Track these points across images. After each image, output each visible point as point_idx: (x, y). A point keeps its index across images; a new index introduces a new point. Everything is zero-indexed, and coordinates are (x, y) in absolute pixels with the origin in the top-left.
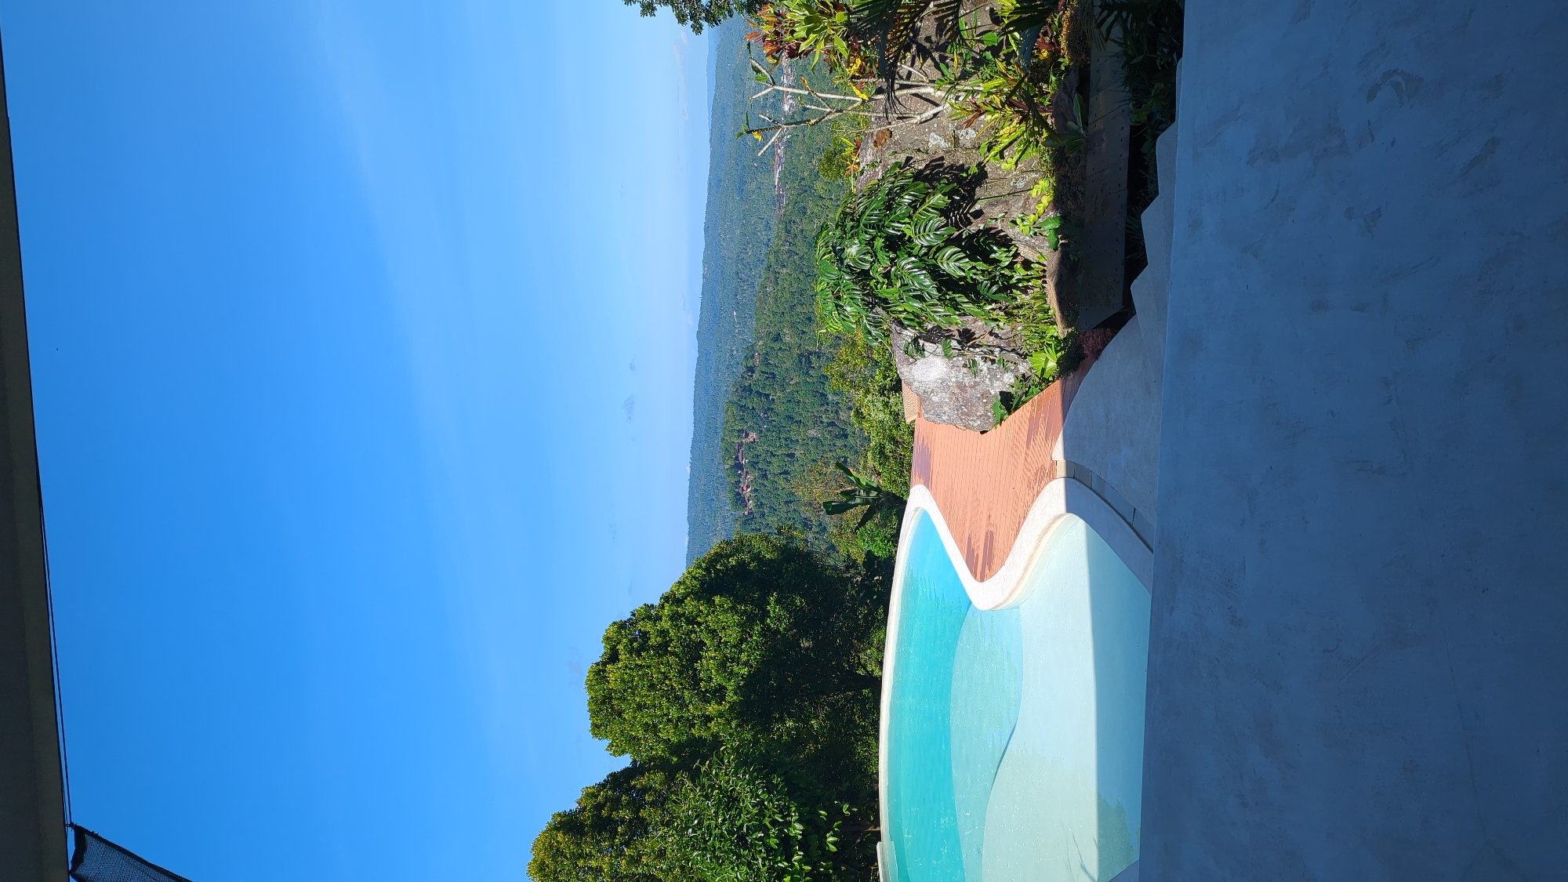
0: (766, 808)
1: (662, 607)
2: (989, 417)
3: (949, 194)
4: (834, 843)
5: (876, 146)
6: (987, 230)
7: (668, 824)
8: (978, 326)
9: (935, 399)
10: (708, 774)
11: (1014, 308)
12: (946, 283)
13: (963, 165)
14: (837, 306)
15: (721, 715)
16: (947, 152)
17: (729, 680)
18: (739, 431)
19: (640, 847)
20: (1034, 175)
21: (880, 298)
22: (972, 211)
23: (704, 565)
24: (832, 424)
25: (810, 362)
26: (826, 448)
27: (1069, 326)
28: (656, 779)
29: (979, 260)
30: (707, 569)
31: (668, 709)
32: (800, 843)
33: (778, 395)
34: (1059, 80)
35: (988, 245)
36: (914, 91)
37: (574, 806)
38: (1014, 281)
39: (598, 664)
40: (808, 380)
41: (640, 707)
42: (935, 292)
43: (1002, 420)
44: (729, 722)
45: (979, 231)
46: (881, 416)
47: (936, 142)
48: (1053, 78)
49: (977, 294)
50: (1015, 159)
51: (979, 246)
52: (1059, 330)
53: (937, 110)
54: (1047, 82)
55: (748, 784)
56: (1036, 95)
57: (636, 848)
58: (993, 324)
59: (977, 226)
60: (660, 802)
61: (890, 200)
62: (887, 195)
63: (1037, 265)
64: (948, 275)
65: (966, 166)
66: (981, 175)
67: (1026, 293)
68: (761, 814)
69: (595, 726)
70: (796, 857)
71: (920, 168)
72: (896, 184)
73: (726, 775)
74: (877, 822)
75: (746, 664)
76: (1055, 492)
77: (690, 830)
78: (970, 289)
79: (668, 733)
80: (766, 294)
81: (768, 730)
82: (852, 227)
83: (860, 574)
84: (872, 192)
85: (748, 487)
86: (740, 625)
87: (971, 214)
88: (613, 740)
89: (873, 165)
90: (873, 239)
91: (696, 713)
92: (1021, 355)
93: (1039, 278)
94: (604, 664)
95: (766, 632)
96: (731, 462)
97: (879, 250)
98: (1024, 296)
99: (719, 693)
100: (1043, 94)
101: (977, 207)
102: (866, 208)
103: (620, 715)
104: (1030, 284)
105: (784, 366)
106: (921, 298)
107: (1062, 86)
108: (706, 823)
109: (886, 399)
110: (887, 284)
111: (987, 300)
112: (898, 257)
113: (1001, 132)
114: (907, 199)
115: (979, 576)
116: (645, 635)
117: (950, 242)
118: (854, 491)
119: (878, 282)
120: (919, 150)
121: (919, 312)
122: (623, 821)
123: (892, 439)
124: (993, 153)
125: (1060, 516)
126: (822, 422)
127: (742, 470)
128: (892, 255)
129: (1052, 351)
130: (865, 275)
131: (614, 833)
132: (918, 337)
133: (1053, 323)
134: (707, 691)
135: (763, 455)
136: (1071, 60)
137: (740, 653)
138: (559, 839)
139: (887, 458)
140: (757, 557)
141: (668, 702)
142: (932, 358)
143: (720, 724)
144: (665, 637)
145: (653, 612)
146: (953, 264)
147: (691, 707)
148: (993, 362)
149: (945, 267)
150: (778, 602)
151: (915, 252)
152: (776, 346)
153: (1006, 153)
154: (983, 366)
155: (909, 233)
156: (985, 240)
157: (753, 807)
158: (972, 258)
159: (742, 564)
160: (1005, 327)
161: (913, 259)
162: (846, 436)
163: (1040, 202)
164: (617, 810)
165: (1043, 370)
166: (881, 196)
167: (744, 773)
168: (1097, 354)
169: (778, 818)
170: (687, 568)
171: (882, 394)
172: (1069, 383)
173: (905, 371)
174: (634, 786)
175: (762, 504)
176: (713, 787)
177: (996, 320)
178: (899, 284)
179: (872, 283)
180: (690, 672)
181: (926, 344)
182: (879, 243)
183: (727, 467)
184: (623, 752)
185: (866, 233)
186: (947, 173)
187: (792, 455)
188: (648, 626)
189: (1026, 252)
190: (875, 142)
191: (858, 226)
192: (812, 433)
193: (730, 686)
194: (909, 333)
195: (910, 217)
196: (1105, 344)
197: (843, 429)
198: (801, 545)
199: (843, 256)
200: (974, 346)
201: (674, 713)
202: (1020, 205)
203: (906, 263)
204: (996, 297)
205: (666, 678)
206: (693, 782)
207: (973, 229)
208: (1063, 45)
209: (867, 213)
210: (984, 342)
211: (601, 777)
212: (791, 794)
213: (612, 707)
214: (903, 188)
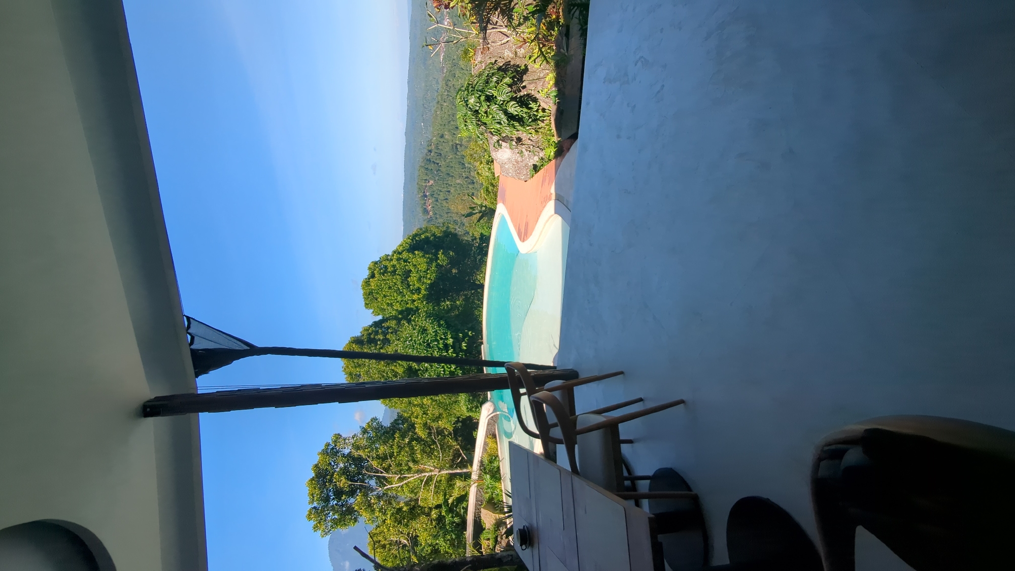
0: (438, 333)
1: (393, 255)
2: (528, 175)
3: (513, 78)
4: (465, 346)
5: (482, 54)
6: (528, 95)
7: (398, 340)
8: (524, 136)
9: (507, 166)
10: (414, 321)
11: (538, 129)
12: (511, 117)
13: (518, 65)
14: (466, 125)
15: (419, 299)
16: (512, 59)
17: (422, 285)
18: (425, 180)
19: (387, 349)
20: (547, 71)
21: (483, 123)
22: (522, 86)
23: (411, 238)
24: (467, 177)
25: (457, 149)
26: (465, 189)
27: (559, 137)
28: (393, 323)
29: (524, 108)
30: (412, 240)
31: (397, 297)
32: (451, 346)
33: (442, 163)
34: (559, 29)
35: (528, 101)
36: (498, 30)
37: (359, 334)
38: (538, 117)
39: (366, 279)
40: (457, 157)
41: (385, 296)
42: (506, 121)
43: (533, 176)
44: (422, 302)
45: (525, 95)
46: (487, 174)
47: (508, 54)
48: (556, 29)
49: (523, 122)
50: (539, 64)
51: (524, 102)
52: (555, 139)
53: (508, 39)
54: (554, 30)
55: (431, 324)
56: (549, 36)
57: (385, 349)
58: (530, 135)
59: (524, 92)
60: (395, 332)
61: (487, 79)
62: (487, 77)
63: (548, 111)
64: (511, 114)
65: (520, 65)
66: (526, 70)
67: (543, 122)
68: (436, 335)
69: (366, 304)
70: (450, 351)
71: (501, 65)
72: (490, 72)
73: (422, 320)
74: (482, 338)
75: (429, 279)
76: (551, 205)
77: (408, 342)
78: (520, 120)
79: (398, 307)
80: (437, 115)
81: (439, 305)
82: (472, 91)
83: (477, 242)
84: (480, 75)
85: (429, 205)
86: (427, 263)
87: (521, 87)
88: (374, 310)
89: (481, 62)
90: (480, 96)
91: (409, 299)
92: (541, 149)
93: (548, 116)
94: (369, 279)
95: (438, 265)
96: (422, 194)
97: (482, 101)
98: (542, 124)
99: (418, 290)
100: (551, 35)
101: (524, 84)
102: (477, 82)
103: (376, 300)
104: (545, 119)
105: (445, 150)
106: (500, 123)
107: (560, 33)
108: (414, 339)
109: (490, 166)
110: (486, 117)
111: (527, 125)
112: (490, 105)
113: (535, 51)
114: (495, 79)
115: (522, 240)
116: (386, 267)
117: (512, 99)
118: (475, 207)
119: (482, 115)
120: (500, 57)
121: (499, 129)
122: (379, 340)
123: (492, 185)
124: (531, 60)
125: (552, 216)
126: (463, 177)
127: (427, 198)
128: (488, 104)
129: (553, 147)
130: (477, 111)
131: (376, 345)
132: (499, 140)
133: (553, 136)
134: (413, 290)
135: (436, 191)
136: (564, 21)
137: (427, 274)
138: (354, 346)
139: (489, 192)
140: (434, 235)
141: (397, 294)
142: (505, 149)
143: (419, 303)
144: (394, 268)
145: (389, 258)
146: (513, 109)
147: (407, 296)
148: (530, 151)
149: (510, 110)
150: (442, 253)
151: (498, 103)
152: (442, 140)
153: (537, 61)
154: (526, 153)
155: (495, 94)
156: (527, 99)
157: (433, 332)
158: (521, 106)
159: (427, 238)
160: (534, 137)
161: (497, 106)
162: (473, 183)
163: (549, 84)
164: (377, 335)
165: (549, 156)
166: (484, 77)
167: (429, 320)
168: (569, 149)
169: (443, 336)
170: (403, 238)
171: (488, 164)
172: (558, 161)
173: (494, 155)
174: (384, 326)
175: (436, 213)
176: (416, 326)
177: (531, 133)
178: (491, 117)
179: (480, 115)
180: (406, 282)
181: (503, 143)
182: (483, 98)
183: (420, 196)
184: (379, 314)
185: (478, 94)
186: (512, 68)
187: (449, 191)
188: (387, 263)
189: (543, 105)
190: (482, 52)
191: (474, 90)
192: (458, 181)
193: (423, 288)
194: (495, 138)
195: (496, 87)
196: (571, 146)
197: (472, 180)
198: (453, 230)
199: (468, 103)
200: (522, 144)
201: (399, 298)
202: (541, 84)
203: (494, 107)
204: (530, 124)
205: (395, 284)
206: (409, 324)
207: (522, 94)
208: (561, 14)
209: (478, 85)
210: (526, 143)
211: (370, 323)
212: (448, 328)
213: (373, 296)
214: (493, 74)
